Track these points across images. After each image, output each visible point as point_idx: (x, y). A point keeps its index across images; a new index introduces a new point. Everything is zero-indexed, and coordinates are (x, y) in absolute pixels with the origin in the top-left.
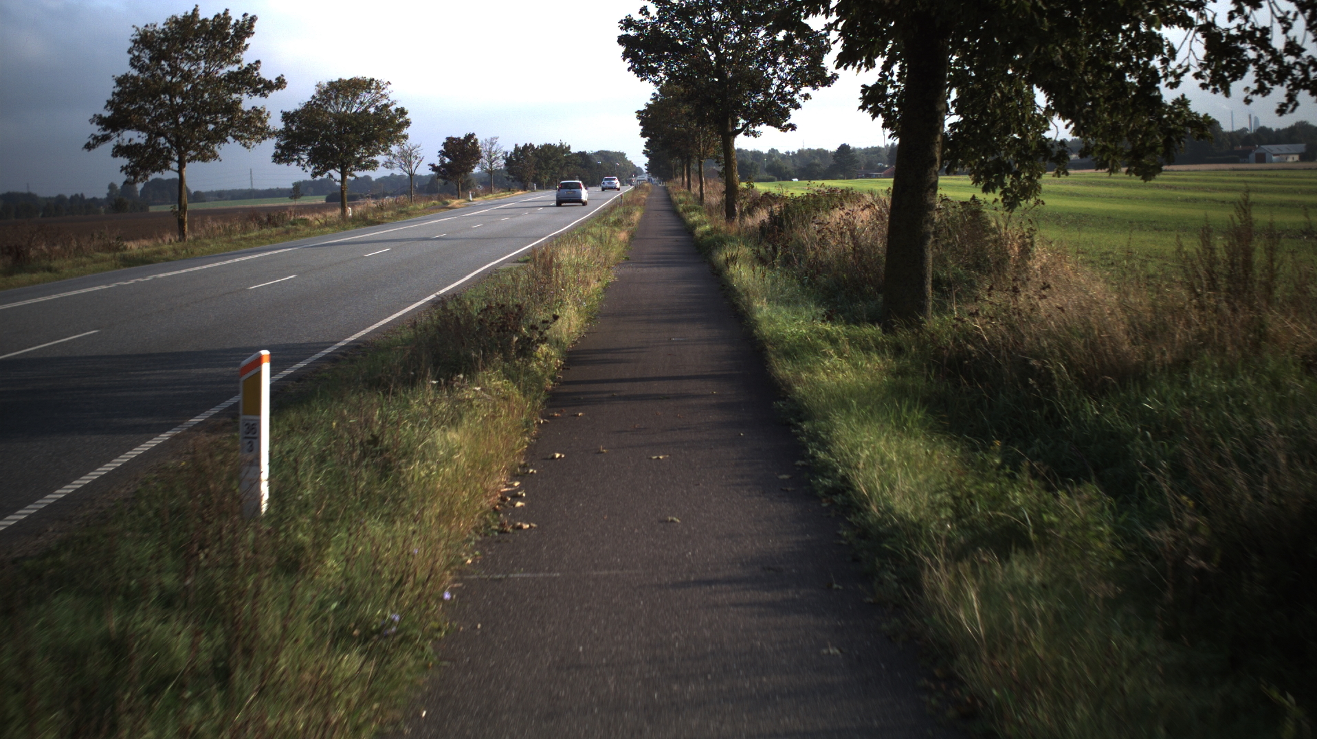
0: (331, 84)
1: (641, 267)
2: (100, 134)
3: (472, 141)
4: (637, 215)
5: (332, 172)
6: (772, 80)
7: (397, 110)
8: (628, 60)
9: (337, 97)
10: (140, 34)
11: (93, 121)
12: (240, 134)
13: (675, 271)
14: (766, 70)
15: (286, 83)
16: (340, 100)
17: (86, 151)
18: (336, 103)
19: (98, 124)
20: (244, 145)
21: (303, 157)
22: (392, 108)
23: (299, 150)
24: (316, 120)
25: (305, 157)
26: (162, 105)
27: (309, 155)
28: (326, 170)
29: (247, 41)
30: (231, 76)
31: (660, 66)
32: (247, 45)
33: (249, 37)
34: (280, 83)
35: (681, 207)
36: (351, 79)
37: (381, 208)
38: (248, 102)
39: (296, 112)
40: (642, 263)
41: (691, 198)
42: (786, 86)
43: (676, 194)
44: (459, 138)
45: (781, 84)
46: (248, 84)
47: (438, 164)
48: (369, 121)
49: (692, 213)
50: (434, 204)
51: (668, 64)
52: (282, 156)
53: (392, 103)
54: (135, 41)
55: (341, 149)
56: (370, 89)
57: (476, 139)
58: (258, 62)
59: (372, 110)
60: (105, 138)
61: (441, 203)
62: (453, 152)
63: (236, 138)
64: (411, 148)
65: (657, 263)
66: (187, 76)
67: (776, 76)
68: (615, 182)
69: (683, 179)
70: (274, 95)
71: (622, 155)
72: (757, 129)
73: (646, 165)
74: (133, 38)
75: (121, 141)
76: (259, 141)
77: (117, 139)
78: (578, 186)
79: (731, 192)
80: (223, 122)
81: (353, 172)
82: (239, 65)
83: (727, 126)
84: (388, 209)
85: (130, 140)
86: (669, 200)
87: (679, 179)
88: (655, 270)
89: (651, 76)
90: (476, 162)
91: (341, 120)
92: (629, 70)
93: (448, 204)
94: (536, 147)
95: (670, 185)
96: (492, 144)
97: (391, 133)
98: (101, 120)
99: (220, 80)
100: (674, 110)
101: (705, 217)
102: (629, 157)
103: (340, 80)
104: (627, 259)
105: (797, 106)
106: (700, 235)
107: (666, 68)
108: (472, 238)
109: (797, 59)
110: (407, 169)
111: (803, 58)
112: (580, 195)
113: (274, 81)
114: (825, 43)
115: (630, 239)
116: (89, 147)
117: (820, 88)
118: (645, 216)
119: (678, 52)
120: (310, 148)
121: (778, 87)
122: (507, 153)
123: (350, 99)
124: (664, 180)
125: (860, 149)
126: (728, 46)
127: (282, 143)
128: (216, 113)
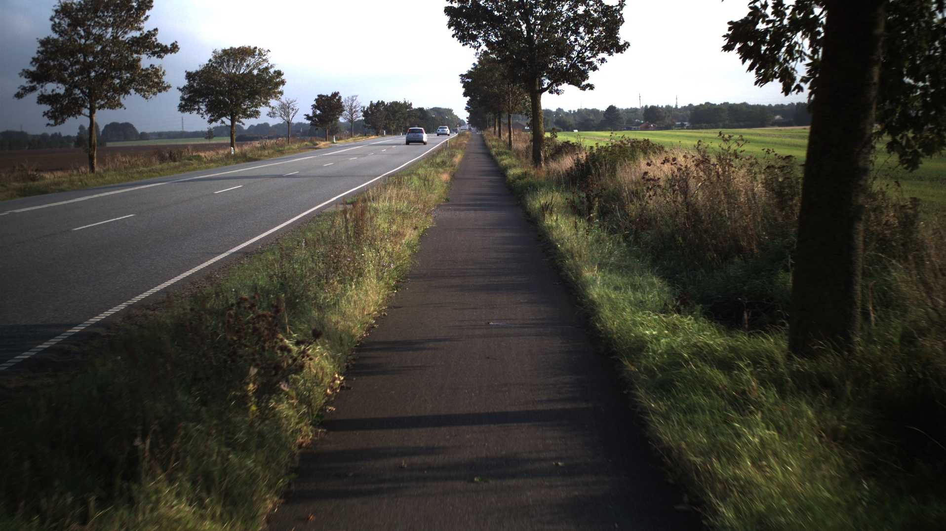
0: (224, 51)
1: (459, 210)
2: (28, 85)
3: (337, 98)
4: (458, 159)
5: (224, 119)
6: (574, 46)
7: (275, 72)
8: (453, 28)
9: (228, 61)
10: (62, 5)
11: (22, 75)
12: (141, 87)
13: (491, 216)
14: (568, 38)
15: (179, 49)
16: (231, 63)
17: (16, 99)
18: (228, 66)
19: (26, 77)
20: (144, 96)
21: (202, 107)
22: (272, 71)
23: (199, 102)
24: (212, 78)
25: (203, 107)
26: (78, 62)
27: (206, 106)
28: (219, 117)
29: (148, 13)
30: (135, 41)
31: (480, 33)
32: (148, 17)
33: (149, 10)
34: (174, 48)
35: (494, 151)
36: (240, 47)
37: (264, 148)
38: (146, 61)
39: (197, 72)
40: (460, 205)
41: (502, 144)
42: (585, 52)
43: (489, 140)
44: (327, 96)
45: (581, 50)
46: (147, 47)
47: (311, 115)
48: (253, 80)
49: (504, 157)
50: (306, 145)
51: (486, 32)
52: (186, 106)
53: (272, 66)
54: (56, 11)
55: (232, 102)
56: (254, 55)
57: (340, 97)
58: (156, 30)
59: (255, 72)
60: (33, 89)
61: (311, 144)
62: (323, 106)
63: (137, 90)
64: (289, 102)
65: (475, 205)
66: (99, 39)
67: (577, 43)
68: (446, 130)
69: (495, 129)
70: (168, 57)
71: (450, 111)
72: (560, 88)
73: (467, 118)
74: (55, 8)
75: (43, 91)
76: (155, 94)
77: (41, 89)
78: (421, 132)
79: (537, 139)
80: (127, 77)
81: (241, 120)
82: (141, 32)
83: (535, 85)
84: (269, 148)
85: (53, 91)
86: (484, 145)
87: (492, 129)
88: (472, 214)
89: (471, 42)
90: (340, 113)
91: (233, 79)
92: (453, 36)
93: (317, 144)
94: (386, 103)
95: (485, 133)
96: (353, 100)
97: (270, 89)
98: (28, 74)
99: (124, 43)
100: (490, 74)
101: (514, 161)
102: (455, 113)
103: (231, 48)
104: (447, 200)
105: (595, 68)
106: (511, 178)
107: (484, 35)
108: (319, 176)
109: (595, 29)
110: (286, 118)
111: (601, 29)
112: (422, 137)
113: (169, 46)
114: (619, 17)
115: (451, 179)
116: (19, 96)
117: (614, 54)
118: (465, 158)
119: (495, 22)
120: (207, 100)
121: (579, 53)
122: (364, 107)
123: (239, 62)
124: (481, 130)
125: (622, 109)
126: (536, 18)
127: (186, 97)
128: (120, 70)
